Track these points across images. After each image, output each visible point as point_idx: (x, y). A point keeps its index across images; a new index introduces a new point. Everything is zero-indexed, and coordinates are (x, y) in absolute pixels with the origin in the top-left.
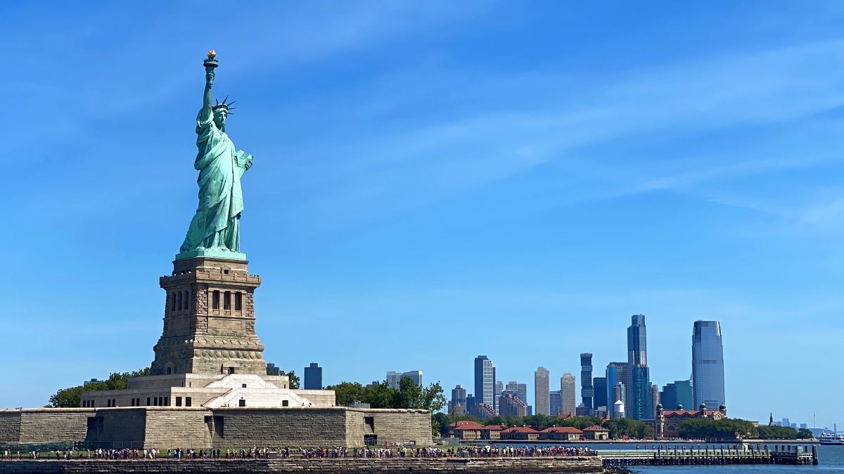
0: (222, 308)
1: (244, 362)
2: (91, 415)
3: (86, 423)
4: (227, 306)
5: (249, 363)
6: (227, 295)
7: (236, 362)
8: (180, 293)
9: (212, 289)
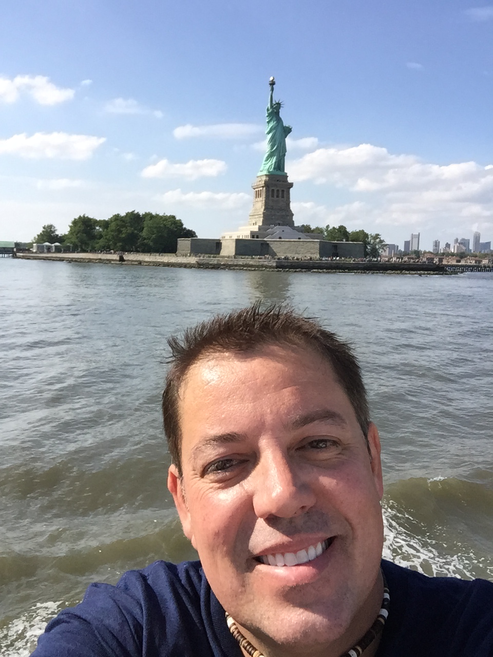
0: (275, 197)
1: (285, 221)
2: (217, 241)
4: (278, 196)
6: (278, 191)
7: (282, 221)
8: (259, 191)
9: (271, 189)
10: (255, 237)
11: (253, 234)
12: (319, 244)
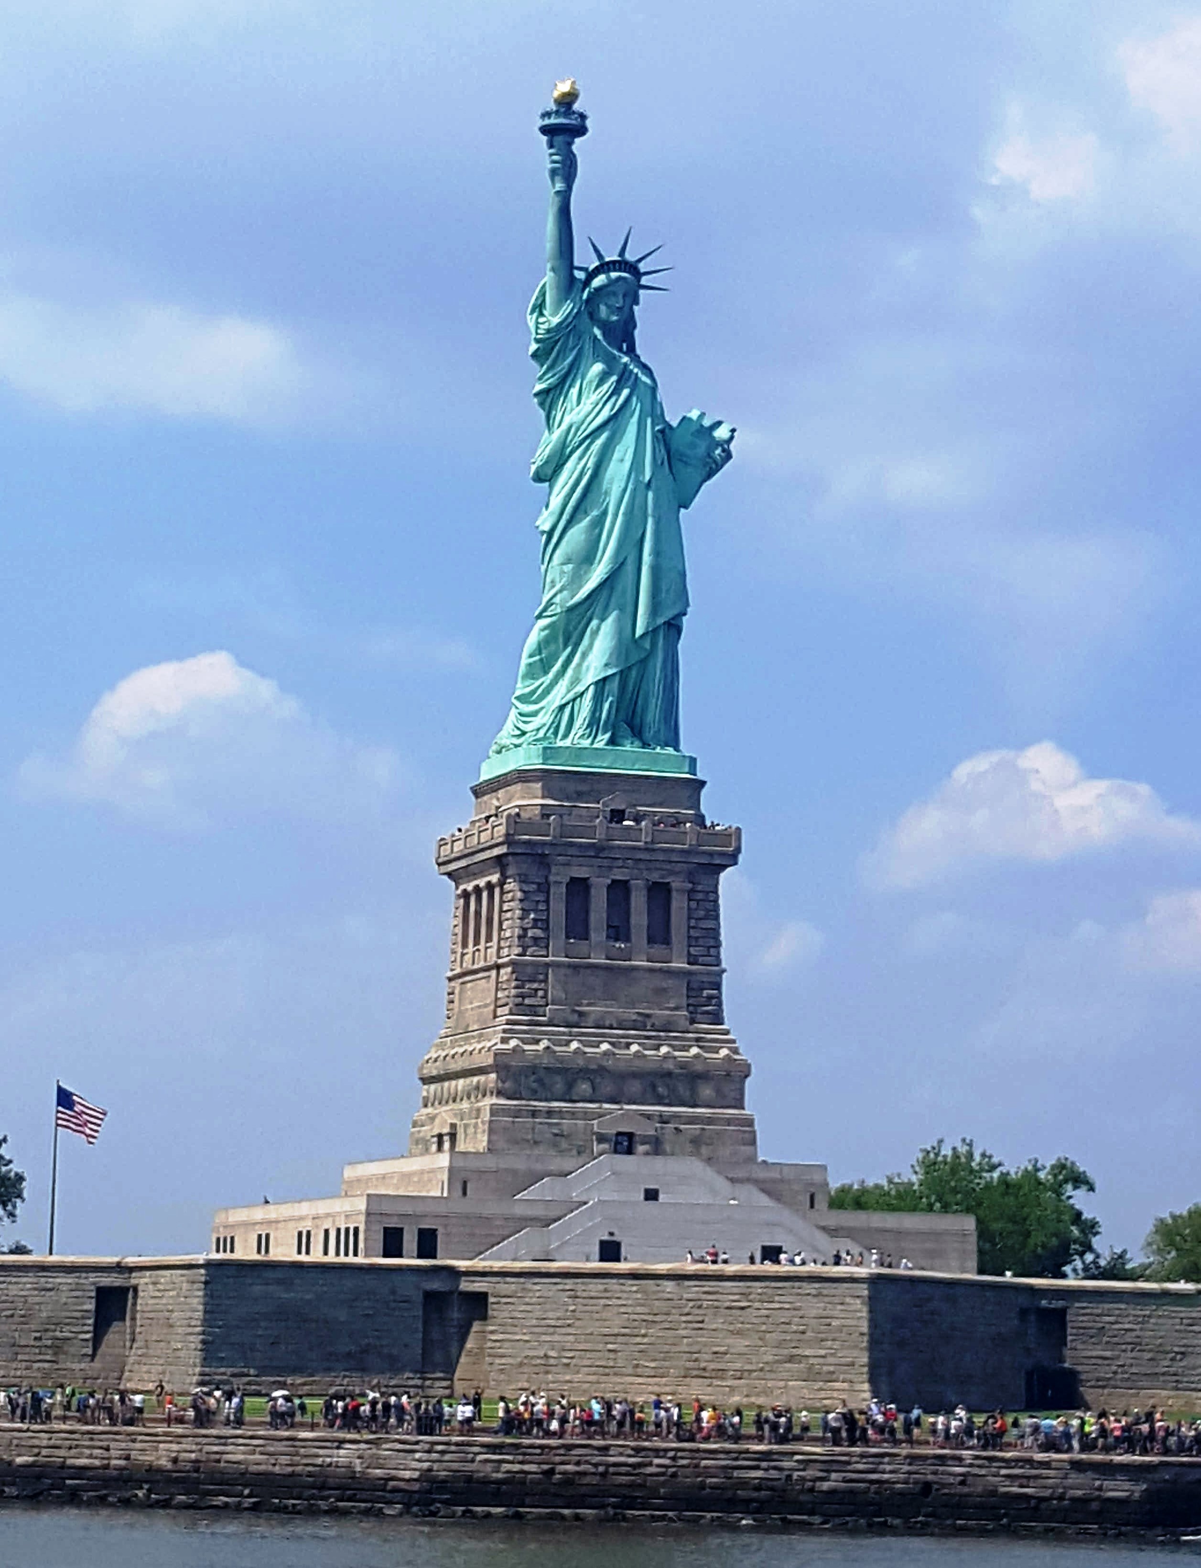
0: (598, 935)
1: (676, 1116)
2: (107, 1280)
3: (91, 1306)
4: (618, 928)
5: (693, 1120)
7: (648, 1117)
8: (478, 890)
9: (560, 876)
10: (410, 1242)
11: (393, 1223)
12: (873, 1302)
